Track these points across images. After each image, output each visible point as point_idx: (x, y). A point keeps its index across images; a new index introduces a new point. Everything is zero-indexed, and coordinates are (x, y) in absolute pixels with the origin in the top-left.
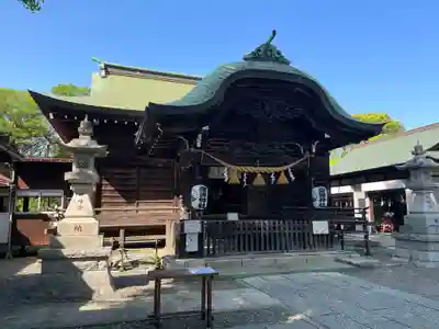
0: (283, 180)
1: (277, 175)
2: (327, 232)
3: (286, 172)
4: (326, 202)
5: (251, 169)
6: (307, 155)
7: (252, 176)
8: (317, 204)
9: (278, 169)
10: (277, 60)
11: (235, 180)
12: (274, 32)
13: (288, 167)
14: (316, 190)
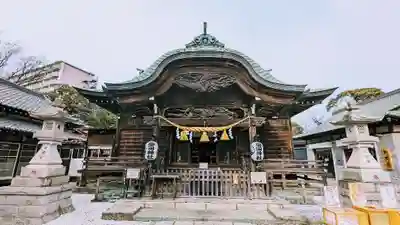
0: (224, 137)
1: (220, 133)
2: (265, 181)
3: (227, 132)
4: (262, 156)
5: (197, 129)
8: (254, 157)
9: (224, 128)
11: (185, 137)
12: (205, 23)
13: (230, 126)
14: (254, 146)
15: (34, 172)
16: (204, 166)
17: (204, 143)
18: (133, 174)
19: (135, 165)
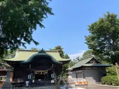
0: (46, 73)
3: (47, 71)
5: (40, 71)
6: (51, 68)
7: (40, 73)
8: (52, 77)
9: (45, 71)
10: (44, 52)
11: (37, 73)
16: (40, 80)
17: (41, 75)
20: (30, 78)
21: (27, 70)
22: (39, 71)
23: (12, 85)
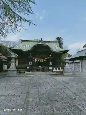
1: (44, 60)
2: (52, 69)
4: (52, 64)
6: (50, 57)
7: (40, 60)
8: (50, 65)
12: (42, 38)
13: (46, 59)
14: (50, 62)
15: (12, 67)
16: (40, 67)
18: (28, 68)
19: (28, 66)
20: (31, 64)
21: (29, 57)
22: (39, 59)
23: (17, 69)
